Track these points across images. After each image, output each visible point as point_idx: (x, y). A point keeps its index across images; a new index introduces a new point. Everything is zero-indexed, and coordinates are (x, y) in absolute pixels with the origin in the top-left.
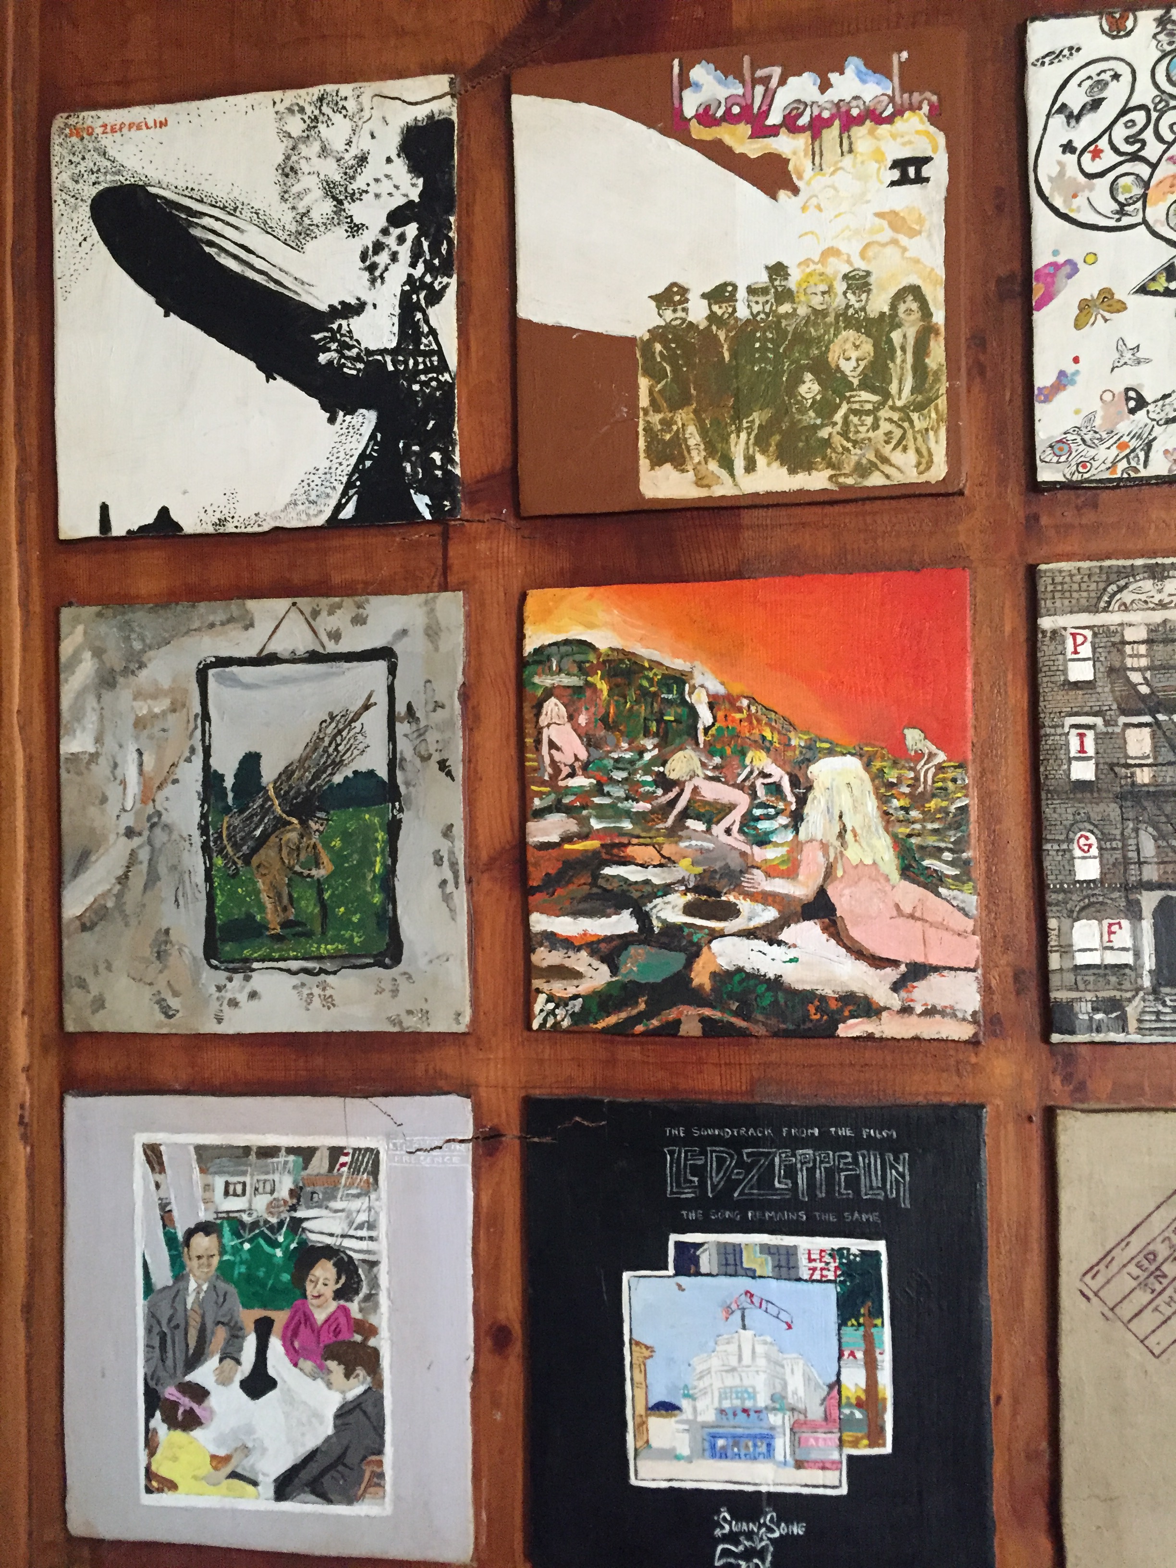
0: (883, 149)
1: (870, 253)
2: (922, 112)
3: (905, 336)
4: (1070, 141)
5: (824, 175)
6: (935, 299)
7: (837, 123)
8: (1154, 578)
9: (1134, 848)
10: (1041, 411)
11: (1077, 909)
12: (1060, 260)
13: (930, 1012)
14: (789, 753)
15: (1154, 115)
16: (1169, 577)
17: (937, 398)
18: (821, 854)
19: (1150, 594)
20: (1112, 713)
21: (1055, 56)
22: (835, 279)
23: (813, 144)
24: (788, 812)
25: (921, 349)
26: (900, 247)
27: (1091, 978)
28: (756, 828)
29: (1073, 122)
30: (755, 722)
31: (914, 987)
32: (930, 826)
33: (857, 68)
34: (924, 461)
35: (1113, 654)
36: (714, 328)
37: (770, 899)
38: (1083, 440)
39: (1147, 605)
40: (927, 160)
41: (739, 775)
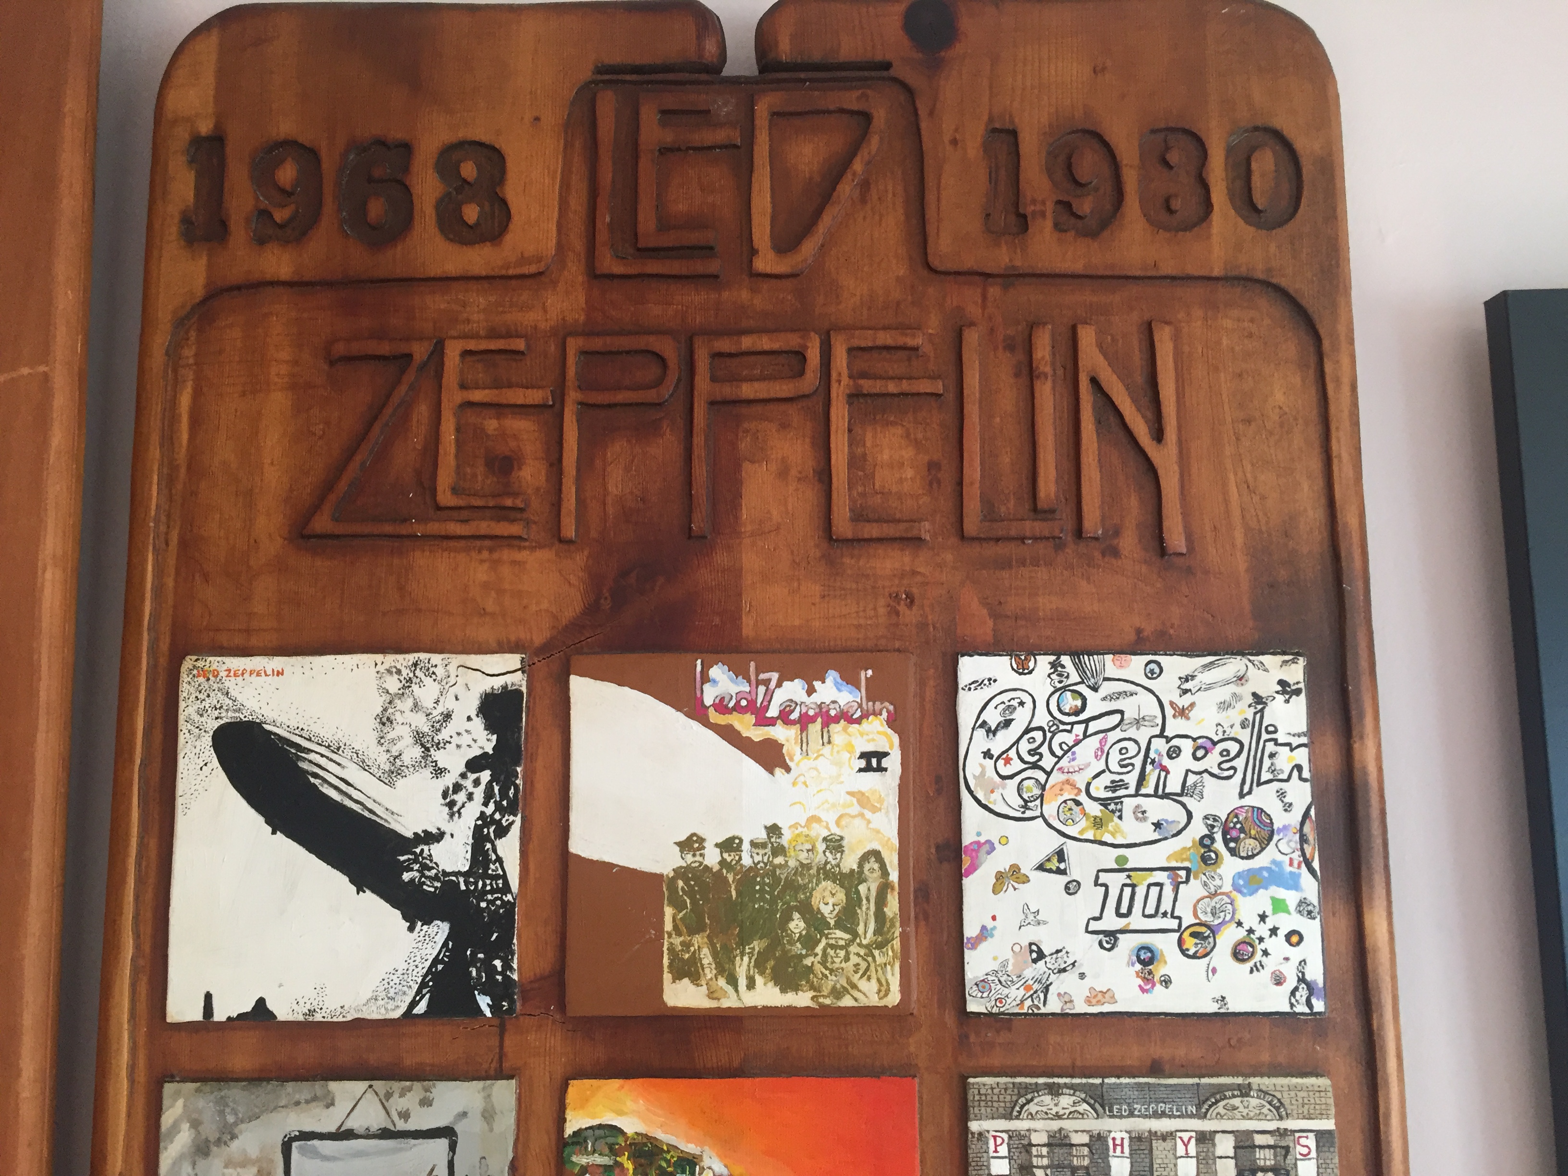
0: (853, 743)
1: (843, 823)
2: (881, 717)
3: (869, 889)
4: (989, 750)
5: (809, 759)
6: (891, 862)
7: (819, 720)
8: (1052, 1095)
10: (969, 955)
12: (982, 839)
15: (1049, 735)
16: (1062, 1094)
17: (893, 939)
19: (1049, 1107)
21: (978, 684)
22: (817, 840)
23: (801, 734)
25: (881, 901)
26: (865, 819)
29: (991, 735)
33: (834, 679)
34: (883, 989)
35: (1023, 1154)
36: (724, 871)
38: (999, 981)
39: (1047, 1116)
40: (886, 754)
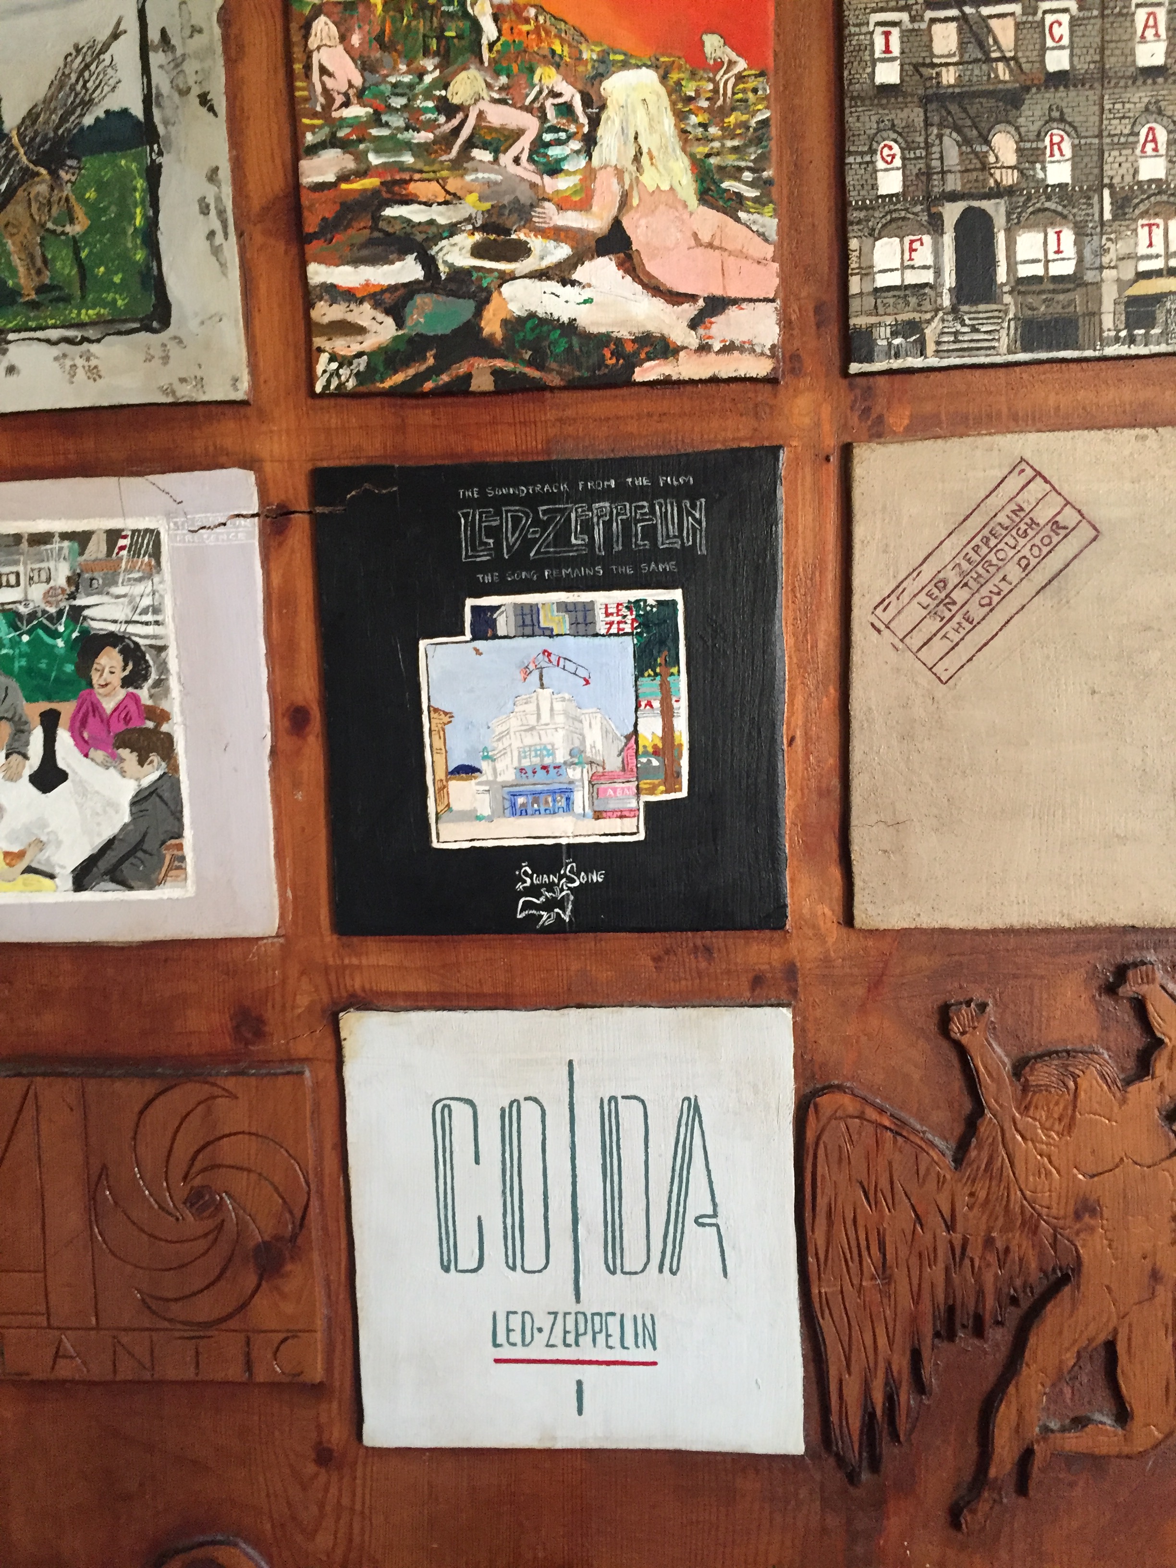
9: (937, 156)
11: (880, 225)
13: (728, 348)
14: (581, 69)
18: (615, 181)
20: (918, 7)
24: (579, 136)
27: (891, 301)
28: (546, 155)
30: (543, 34)
31: (711, 323)
32: (729, 144)
37: (562, 234)
41: (527, 95)
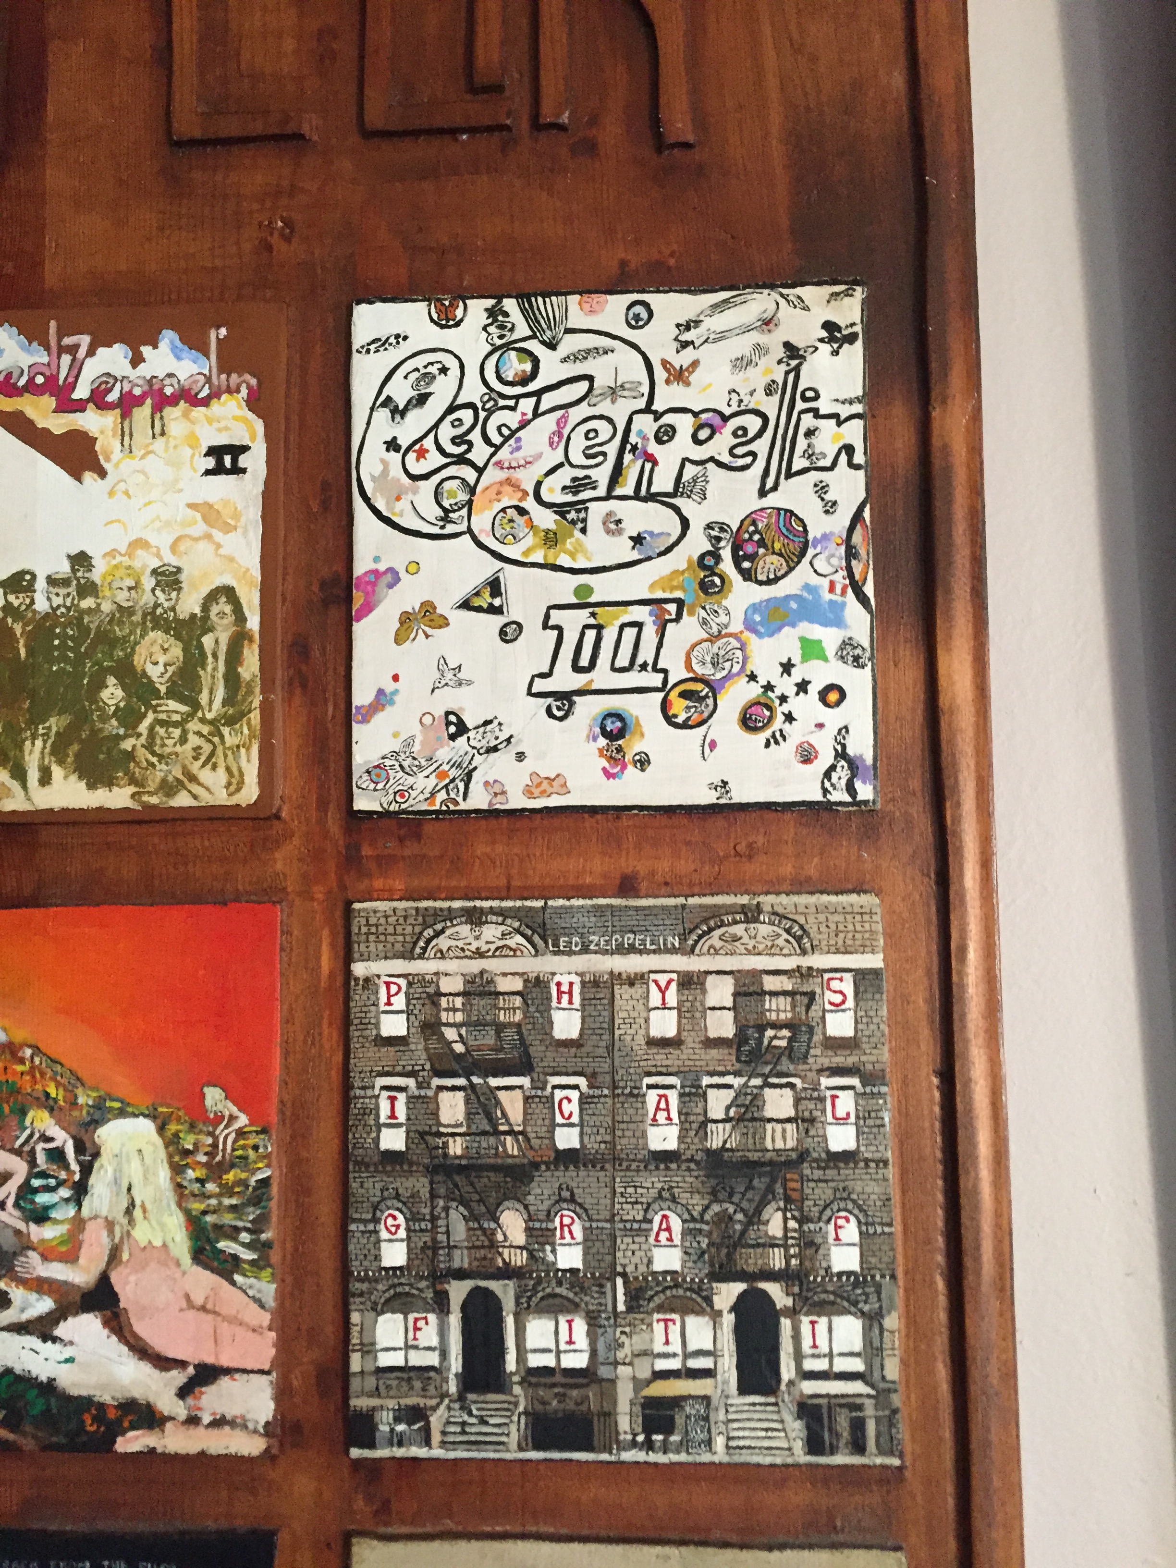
0: (198, 433)
1: (182, 548)
2: (240, 396)
3: (217, 642)
4: (395, 438)
5: (133, 458)
6: (249, 602)
7: (149, 401)
8: (472, 924)
9: (443, 1229)
10: (358, 730)
11: (382, 1300)
12: (382, 567)
13: (219, 1422)
14: (75, 1113)
15: (482, 415)
16: (487, 922)
17: (250, 711)
18: (105, 1233)
19: (467, 941)
20: (426, 1073)
21: (381, 344)
22: (143, 574)
23: (122, 423)
24: (70, 1183)
25: (234, 657)
26: (214, 543)
27: (394, 1383)
28: (33, 1202)
29: (398, 418)
30: (38, 1075)
31: (202, 1393)
32: (227, 1202)
33: (172, 342)
34: (234, 781)
35: (427, 1007)
36: (10, 620)
37: (46, 1287)
38: (401, 766)
39: (463, 954)
40: (245, 449)
41: (18, 1138)
